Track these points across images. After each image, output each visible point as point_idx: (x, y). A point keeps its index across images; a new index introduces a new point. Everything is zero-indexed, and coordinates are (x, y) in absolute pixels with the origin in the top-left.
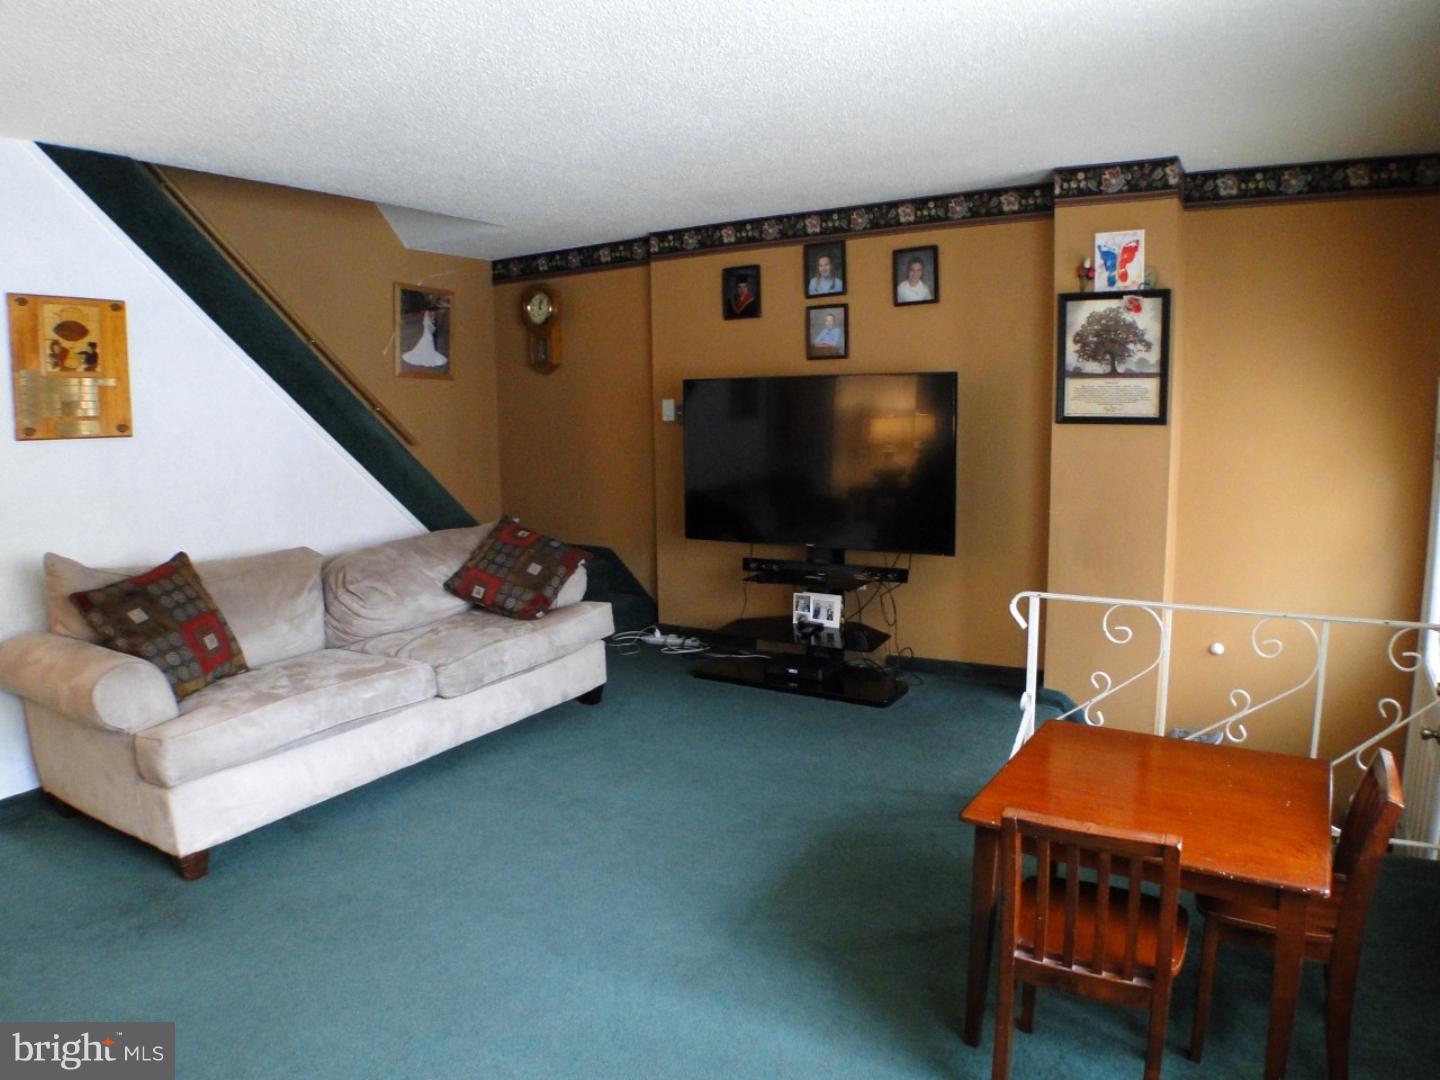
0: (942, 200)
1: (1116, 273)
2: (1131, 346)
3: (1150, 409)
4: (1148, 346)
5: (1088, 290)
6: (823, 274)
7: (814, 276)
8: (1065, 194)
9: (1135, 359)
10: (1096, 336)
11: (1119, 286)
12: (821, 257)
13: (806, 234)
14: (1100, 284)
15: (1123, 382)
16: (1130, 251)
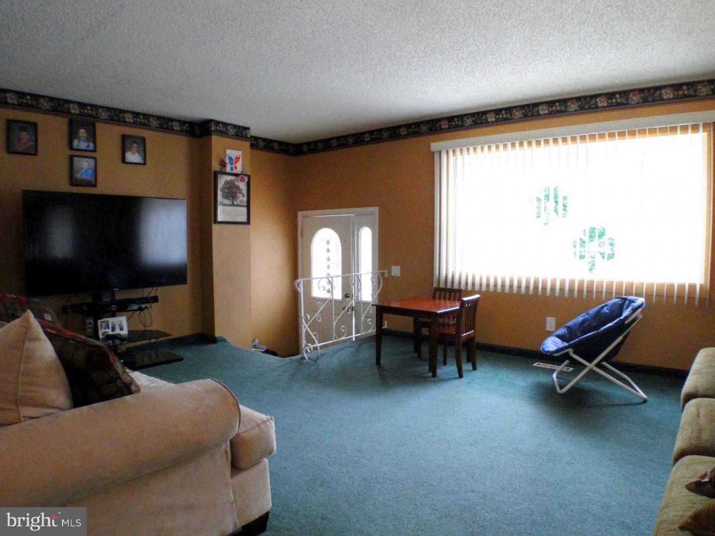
0: (147, 116)
1: (233, 166)
2: (238, 195)
3: (244, 219)
4: (243, 195)
5: (224, 170)
6: (82, 138)
7: (76, 138)
8: (216, 131)
9: (239, 200)
10: (227, 189)
11: (234, 171)
12: (82, 128)
13: (70, 113)
14: (228, 169)
15: (236, 208)
16: (238, 159)
